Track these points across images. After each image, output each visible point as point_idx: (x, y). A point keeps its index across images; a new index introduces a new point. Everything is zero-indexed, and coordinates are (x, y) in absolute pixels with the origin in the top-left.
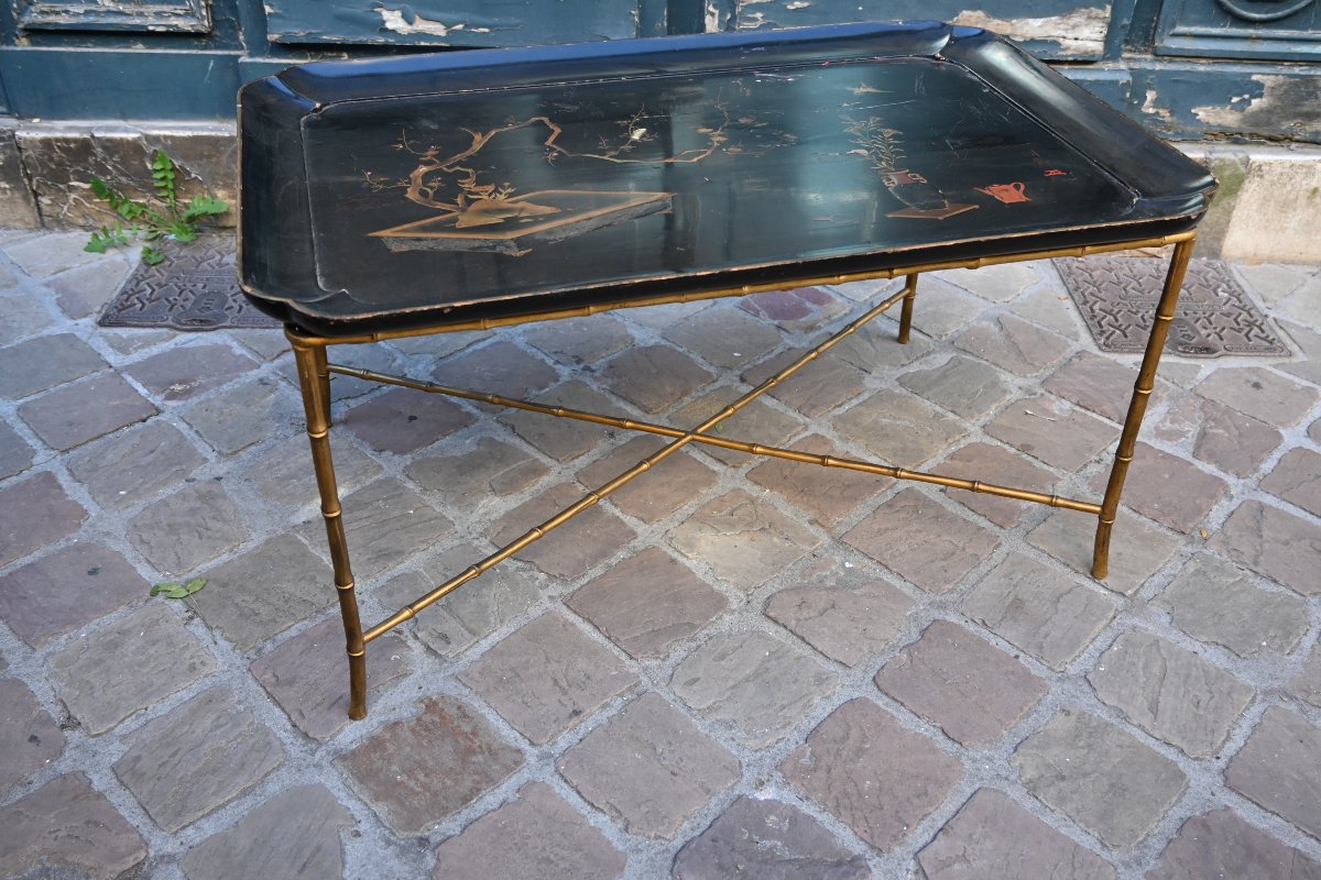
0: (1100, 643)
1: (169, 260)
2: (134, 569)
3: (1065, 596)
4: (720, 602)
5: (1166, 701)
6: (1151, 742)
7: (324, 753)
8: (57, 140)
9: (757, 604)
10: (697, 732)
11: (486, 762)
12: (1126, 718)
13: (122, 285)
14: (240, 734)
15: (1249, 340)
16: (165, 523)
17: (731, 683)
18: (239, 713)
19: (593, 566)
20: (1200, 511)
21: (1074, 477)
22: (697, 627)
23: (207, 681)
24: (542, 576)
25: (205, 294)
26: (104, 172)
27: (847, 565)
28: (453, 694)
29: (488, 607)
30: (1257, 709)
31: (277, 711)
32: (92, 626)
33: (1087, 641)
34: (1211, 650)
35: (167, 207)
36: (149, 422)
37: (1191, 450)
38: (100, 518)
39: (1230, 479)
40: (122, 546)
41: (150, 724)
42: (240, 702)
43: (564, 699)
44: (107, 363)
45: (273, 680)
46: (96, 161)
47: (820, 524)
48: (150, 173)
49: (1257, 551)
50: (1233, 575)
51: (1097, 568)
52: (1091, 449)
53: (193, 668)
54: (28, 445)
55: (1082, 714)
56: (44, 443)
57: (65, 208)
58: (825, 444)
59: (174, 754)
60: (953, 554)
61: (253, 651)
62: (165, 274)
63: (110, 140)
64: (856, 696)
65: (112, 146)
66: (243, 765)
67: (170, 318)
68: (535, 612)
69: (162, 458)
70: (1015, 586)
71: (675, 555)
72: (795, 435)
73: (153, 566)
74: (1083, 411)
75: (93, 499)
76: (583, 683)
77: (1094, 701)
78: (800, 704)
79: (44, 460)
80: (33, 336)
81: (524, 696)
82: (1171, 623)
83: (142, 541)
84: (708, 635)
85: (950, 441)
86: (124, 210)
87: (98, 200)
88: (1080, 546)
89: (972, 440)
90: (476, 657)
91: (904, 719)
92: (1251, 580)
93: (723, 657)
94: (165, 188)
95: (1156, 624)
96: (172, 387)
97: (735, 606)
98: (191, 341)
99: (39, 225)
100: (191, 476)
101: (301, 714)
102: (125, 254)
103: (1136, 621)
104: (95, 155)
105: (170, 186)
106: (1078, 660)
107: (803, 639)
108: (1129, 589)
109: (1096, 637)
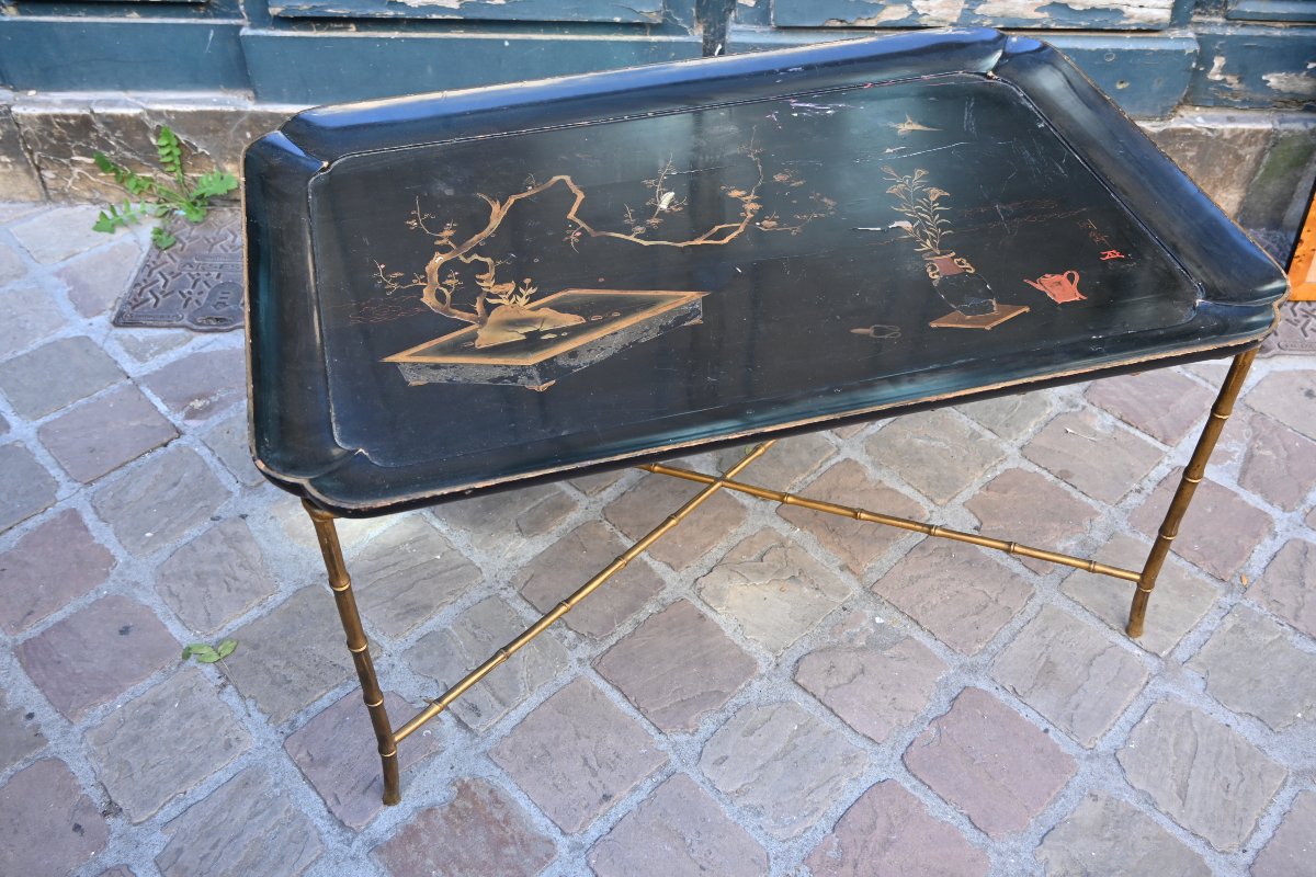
0: (1132, 715)
1: (181, 242)
2: (165, 626)
3: (1098, 659)
4: (748, 666)
5: (1195, 786)
6: (1178, 833)
7: (360, 843)
8: (56, 116)
9: (786, 669)
10: (726, 819)
11: (518, 854)
12: (1154, 805)
13: (134, 275)
14: (278, 822)
15: (1306, 335)
16: (192, 571)
17: (760, 762)
18: (276, 797)
19: (621, 621)
20: (1241, 554)
21: (1113, 510)
22: (725, 697)
23: (244, 760)
24: (571, 635)
25: (219, 286)
26: (108, 147)
27: (878, 620)
28: (485, 775)
29: (517, 672)
30: (1287, 794)
31: (313, 794)
32: (127, 695)
33: (1119, 713)
34: (1244, 723)
35: (176, 182)
36: (171, 446)
37: (1236, 474)
38: (128, 565)
39: (1275, 512)
40: (149, 599)
41: (191, 810)
42: (276, 785)
43: (594, 781)
44: (124, 373)
45: (308, 759)
46: (97, 136)
47: (850, 570)
48: (155, 149)
49: (1298, 602)
50: (1271, 633)
51: (1133, 623)
52: (1132, 476)
53: (228, 746)
54: (50, 476)
55: (1110, 799)
56: (67, 474)
57: (70, 182)
58: (858, 471)
59: (215, 845)
60: (985, 607)
61: (286, 724)
62: (178, 260)
63: (111, 116)
64: (883, 778)
65: (113, 123)
66: (282, 859)
67: (186, 316)
68: (564, 677)
69: (186, 491)
70: (1048, 646)
71: (705, 609)
72: (827, 460)
73: (184, 624)
74: (1125, 427)
75: (120, 542)
76: (613, 762)
77: (1122, 784)
78: (828, 787)
79: (69, 495)
80: (47, 340)
81: (554, 778)
82: (1205, 689)
83: (171, 594)
84: (736, 704)
85: (987, 467)
86: (131, 184)
87: (102, 174)
88: (1115, 596)
89: (1009, 465)
90: (506, 732)
91: (931, 804)
92: (1290, 638)
93: (751, 731)
94: (172, 162)
95: (1188, 692)
96: (191, 404)
97: (763, 671)
98: (209, 344)
99: (44, 198)
100: (216, 514)
101: (337, 799)
102: (135, 234)
103: (1169, 687)
104: (97, 131)
105: (177, 162)
106: (1109, 735)
107: (832, 710)
108: (1164, 649)
109: (1128, 707)
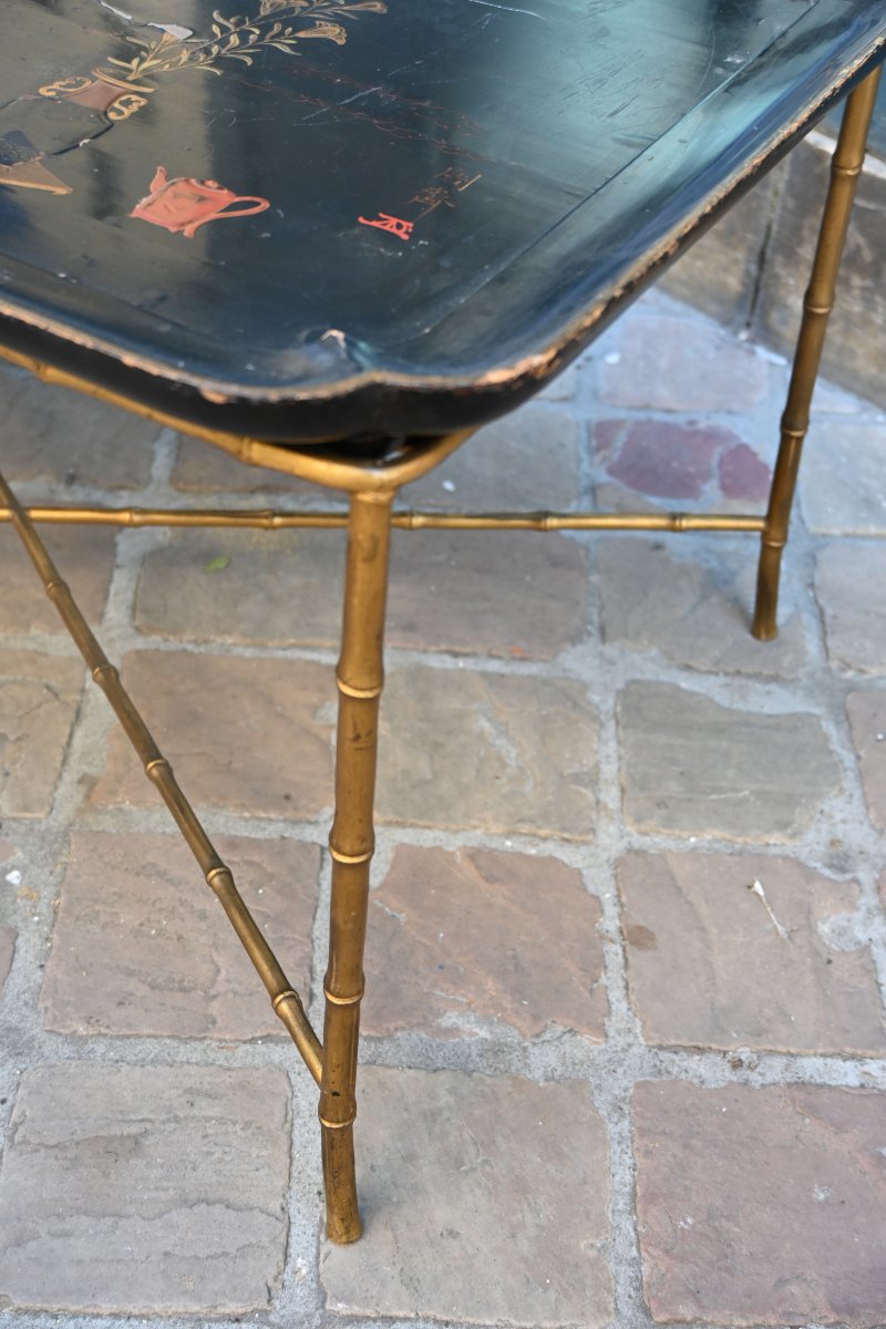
21: (639, 1049)
27: (14, 876)
47: (92, 791)
52: (763, 1033)
60: (184, 990)
70: (176, 1120)
85: (525, 828)
88: (410, 1158)
89: (571, 855)
108: (348, 1301)
109: (140, 1317)
